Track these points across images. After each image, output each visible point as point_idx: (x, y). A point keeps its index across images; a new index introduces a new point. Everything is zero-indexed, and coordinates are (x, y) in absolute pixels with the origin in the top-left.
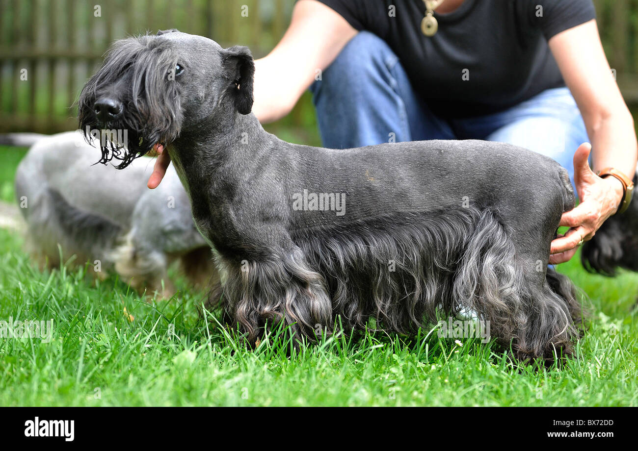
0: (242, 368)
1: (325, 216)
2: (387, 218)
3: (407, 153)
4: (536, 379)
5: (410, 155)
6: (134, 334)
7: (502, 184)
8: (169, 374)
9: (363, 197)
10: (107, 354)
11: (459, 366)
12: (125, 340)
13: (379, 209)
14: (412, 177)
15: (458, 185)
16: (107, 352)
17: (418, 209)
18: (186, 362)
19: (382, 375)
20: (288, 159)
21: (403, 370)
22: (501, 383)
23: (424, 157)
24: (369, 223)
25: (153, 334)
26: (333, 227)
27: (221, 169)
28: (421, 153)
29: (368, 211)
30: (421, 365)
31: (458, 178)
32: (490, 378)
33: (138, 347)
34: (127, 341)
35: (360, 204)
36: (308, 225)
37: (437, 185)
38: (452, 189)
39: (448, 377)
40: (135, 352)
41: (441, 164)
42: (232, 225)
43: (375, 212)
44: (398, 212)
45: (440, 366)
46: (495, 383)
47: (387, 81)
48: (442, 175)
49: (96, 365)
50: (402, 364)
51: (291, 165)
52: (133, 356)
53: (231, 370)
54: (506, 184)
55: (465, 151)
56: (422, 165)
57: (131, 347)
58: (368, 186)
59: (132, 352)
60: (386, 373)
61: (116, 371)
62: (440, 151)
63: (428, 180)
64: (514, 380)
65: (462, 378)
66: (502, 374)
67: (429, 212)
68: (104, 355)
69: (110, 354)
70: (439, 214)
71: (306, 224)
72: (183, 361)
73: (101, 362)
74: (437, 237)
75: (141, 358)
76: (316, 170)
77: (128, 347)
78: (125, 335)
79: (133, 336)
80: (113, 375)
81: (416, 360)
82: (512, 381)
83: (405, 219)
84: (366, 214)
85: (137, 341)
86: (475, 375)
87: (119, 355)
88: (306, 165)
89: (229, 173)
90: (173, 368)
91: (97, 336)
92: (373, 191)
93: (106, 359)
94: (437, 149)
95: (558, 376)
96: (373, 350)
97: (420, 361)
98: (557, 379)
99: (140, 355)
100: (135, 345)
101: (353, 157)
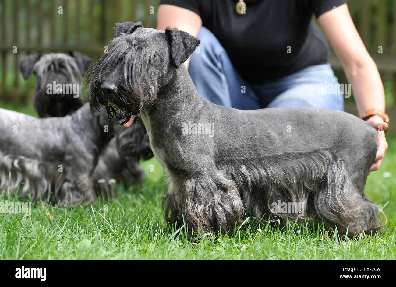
0: (121, 250)
1: (238, 151)
2: (278, 155)
3: (289, 115)
4: (310, 252)
5: (291, 116)
6: (52, 228)
7: (347, 139)
8: (74, 254)
9: (264, 141)
10: (35, 242)
11: (260, 245)
12: (47, 233)
13: (274, 150)
14: (293, 131)
15: (320, 137)
16: (35, 241)
17: (297, 151)
18: (84, 247)
19: (211, 252)
20: (214, 113)
21: (224, 249)
22: (287, 255)
23: (300, 118)
24: (268, 158)
25: (65, 228)
26: (244, 158)
27: (174, 116)
28: (298, 115)
29: (267, 150)
30: (236, 245)
31: (321, 133)
32: (280, 253)
33: (55, 237)
34: (47, 234)
35: (262, 146)
36: (227, 155)
37: (308, 137)
38: (317, 140)
39: (253, 253)
40: (53, 240)
41: (310, 124)
42: (179, 153)
43: (272, 151)
44: (285, 153)
45: (248, 246)
46: (283, 256)
47: (215, 64)
48: (311, 131)
49: (27, 249)
50: (224, 245)
51: (216, 116)
52: (51, 243)
53: (114, 251)
54: (349, 138)
55: (324, 116)
56: (299, 123)
57: (50, 238)
58: (267, 135)
59: (51, 241)
60: (214, 251)
61: (40, 253)
62: (309, 115)
63: (303, 133)
64: (295, 254)
65: (262, 253)
66: (288, 250)
67: (303, 153)
68: (33, 243)
69: (37, 242)
70: (308, 155)
71: (225, 155)
72: (83, 245)
73: (31, 247)
74: (307, 169)
75: (56, 245)
76: (233, 122)
77: (48, 238)
78: (46, 230)
79: (52, 230)
80: (39, 255)
81: (233, 242)
82: (294, 254)
83: (289, 157)
84: (266, 152)
85: (54, 233)
86: (270, 251)
87: (42, 243)
88: (226, 118)
89: (178, 119)
90: (76, 251)
91: (29, 230)
92: (271, 138)
93: (34, 245)
94: (307, 114)
95: (324, 251)
96: (205, 237)
97: (235, 243)
98: (323, 252)
99: (56, 242)
100: (52, 236)
101: (255, 116)
